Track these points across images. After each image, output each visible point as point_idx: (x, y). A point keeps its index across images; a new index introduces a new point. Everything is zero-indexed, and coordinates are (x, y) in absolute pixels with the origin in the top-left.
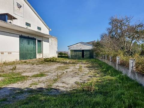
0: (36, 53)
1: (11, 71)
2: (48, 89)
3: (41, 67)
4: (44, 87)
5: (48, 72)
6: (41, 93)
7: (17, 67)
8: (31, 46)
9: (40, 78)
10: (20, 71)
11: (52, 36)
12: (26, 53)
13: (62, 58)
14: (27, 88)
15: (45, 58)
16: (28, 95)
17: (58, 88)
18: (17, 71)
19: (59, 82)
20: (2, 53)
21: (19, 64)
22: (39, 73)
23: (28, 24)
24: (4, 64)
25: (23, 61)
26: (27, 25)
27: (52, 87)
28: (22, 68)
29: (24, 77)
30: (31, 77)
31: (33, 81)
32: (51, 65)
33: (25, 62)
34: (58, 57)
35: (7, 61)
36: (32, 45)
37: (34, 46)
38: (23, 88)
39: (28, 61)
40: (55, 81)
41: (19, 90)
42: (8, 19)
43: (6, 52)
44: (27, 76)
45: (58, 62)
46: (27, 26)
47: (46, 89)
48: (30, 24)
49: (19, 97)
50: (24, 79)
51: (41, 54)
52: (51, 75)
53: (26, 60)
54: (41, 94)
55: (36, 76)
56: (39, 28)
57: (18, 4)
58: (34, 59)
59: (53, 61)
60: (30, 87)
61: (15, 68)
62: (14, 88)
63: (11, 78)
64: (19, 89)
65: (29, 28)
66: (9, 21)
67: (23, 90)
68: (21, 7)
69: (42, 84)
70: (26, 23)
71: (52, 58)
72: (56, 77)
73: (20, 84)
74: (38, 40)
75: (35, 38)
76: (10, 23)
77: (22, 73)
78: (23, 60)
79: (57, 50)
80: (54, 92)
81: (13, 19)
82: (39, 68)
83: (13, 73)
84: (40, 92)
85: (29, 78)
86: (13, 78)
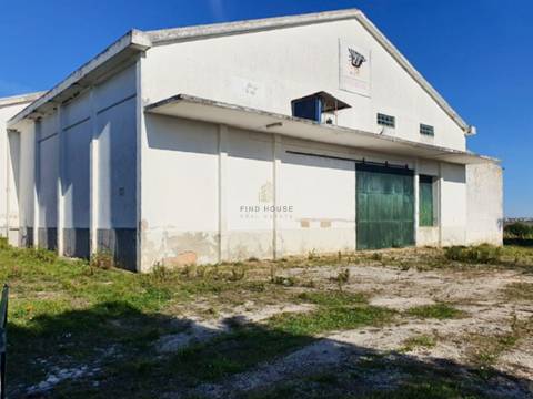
0: (413, 223)
1: (334, 287)
2: (477, 371)
3: (435, 279)
4: (459, 361)
5: (468, 302)
6: (449, 381)
7: (351, 274)
8: (396, 199)
9: (437, 321)
10: (364, 287)
11: (477, 156)
12: (377, 225)
13: (524, 250)
14: (394, 353)
15: (448, 244)
16: (402, 379)
17: (520, 373)
18: (354, 288)
19: (522, 351)
20: (305, 224)
21: (357, 262)
22: (433, 303)
23: (385, 120)
24: (310, 258)
25: (367, 252)
26: (383, 123)
27: (496, 367)
28: (369, 280)
29: (378, 310)
30: (403, 315)
31: (412, 330)
32: (476, 275)
33: (376, 258)
34: (506, 242)
35: (319, 252)
36: (400, 197)
37: (407, 200)
38: (380, 348)
39: (385, 253)
40: (506, 342)
41: (369, 355)
42: (323, 112)
43: (314, 220)
44: (388, 311)
45: (511, 266)
46: (381, 127)
47: (472, 371)
48: (392, 119)
49: (371, 378)
50: (382, 319)
51: (434, 230)
52: (484, 315)
53: (378, 252)
54: (451, 386)
55: (422, 313)
56: (426, 130)
57: (353, 54)
58: (407, 248)
59: (484, 261)
60: (408, 349)
61: (347, 276)
62: (351, 344)
63: (337, 310)
64: (369, 352)
65: (389, 132)
66: (324, 117)
67: (381, 356)
68: (361, 62)
69: (449, 348)
70: (379, 116)
71: (477, 248)
72: (510, 330)
73: (368, 335)
74: (420, 176)
75: (410, 167)
76: (329, 122)
77: (369, 296)
78: (369, 248)
79: (501, 212)
80: (506, 387)
81: (339, 108)
82: (429, 282)
83: (340, 293)
84: (447, 375)
85: (397, 317)
86: (343, 310)
